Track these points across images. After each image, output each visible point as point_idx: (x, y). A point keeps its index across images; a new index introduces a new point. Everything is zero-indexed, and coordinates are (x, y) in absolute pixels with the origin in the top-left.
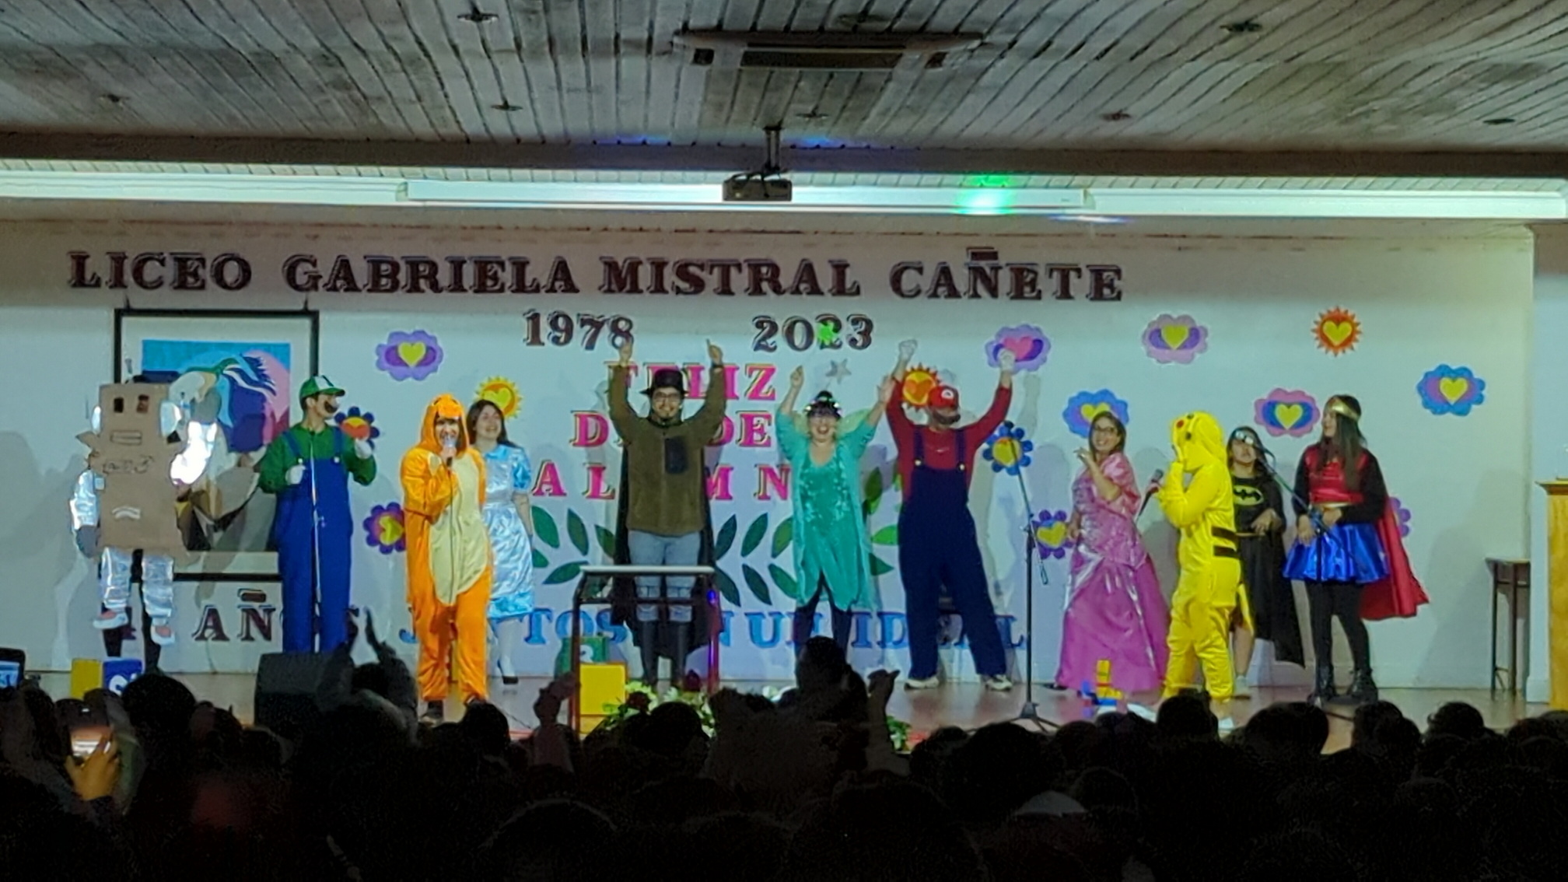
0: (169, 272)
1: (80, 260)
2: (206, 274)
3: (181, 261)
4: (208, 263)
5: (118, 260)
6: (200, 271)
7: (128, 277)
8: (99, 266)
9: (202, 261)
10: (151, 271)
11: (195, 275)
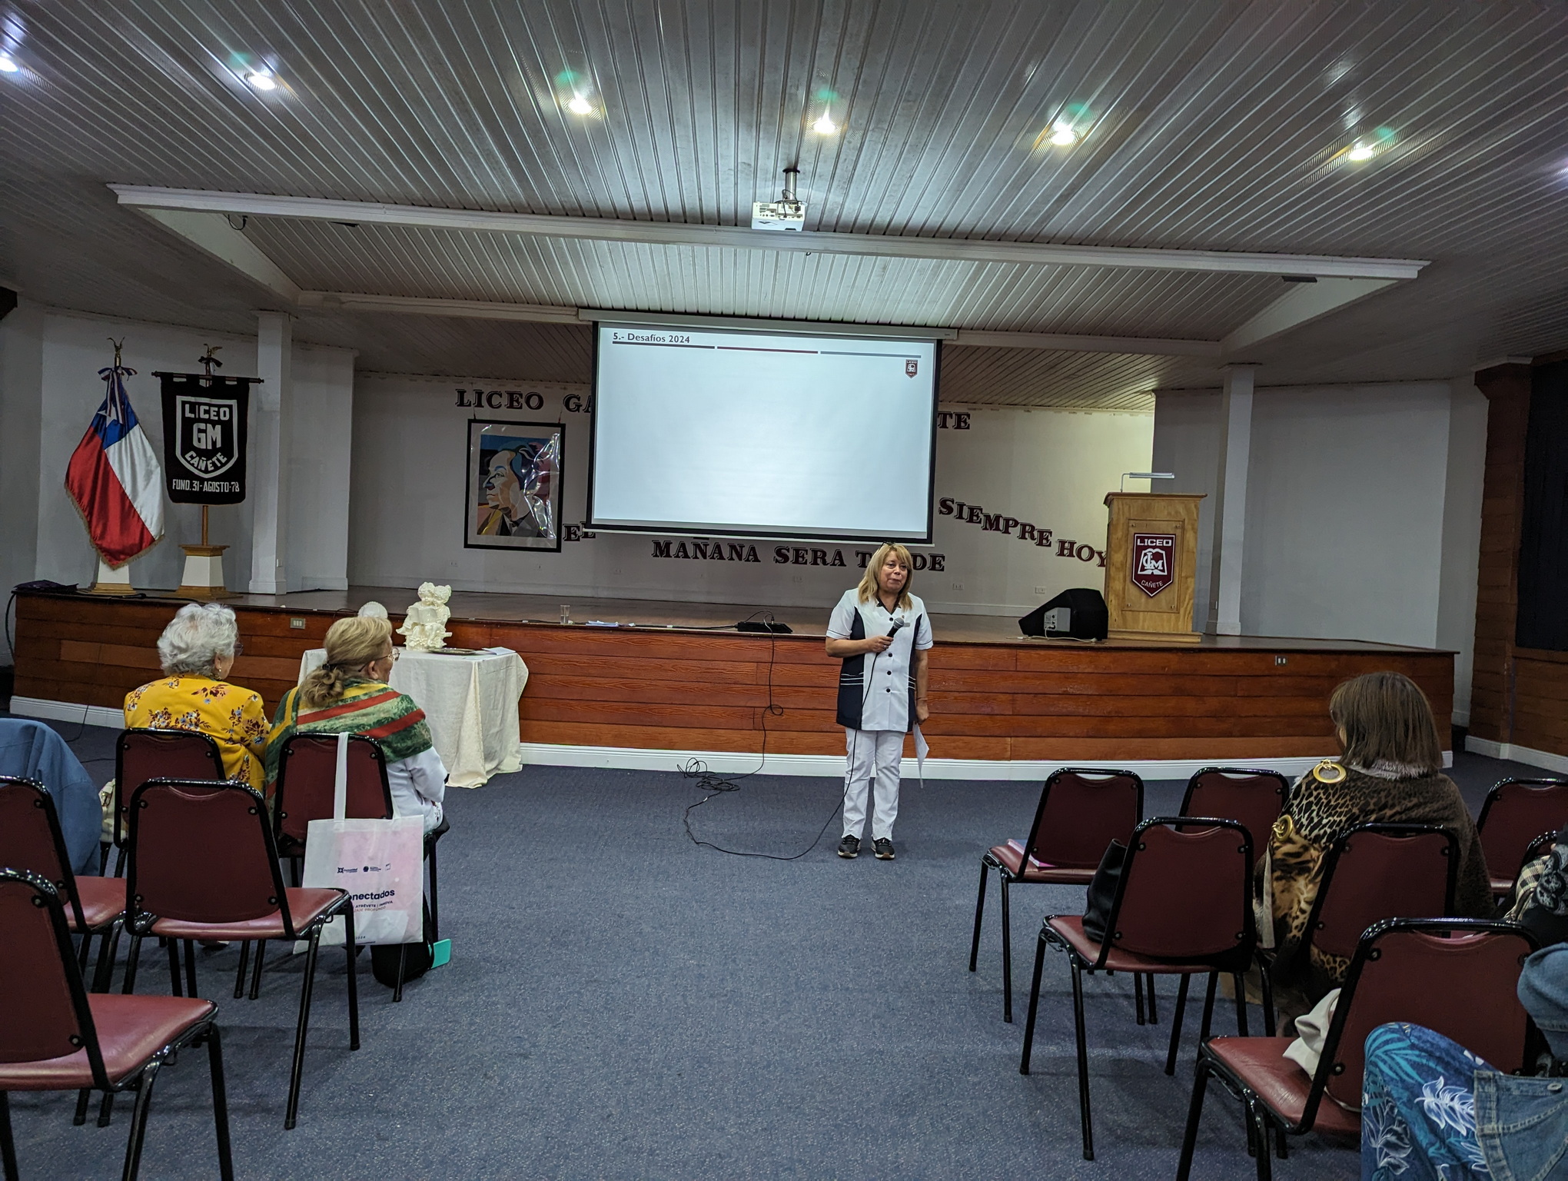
0: (505, 401)
1: (462, 393)
2: (522, 401)
3: (511, 395)
4: (524, 396)
5: (479, 394)
6: (520, 400)
7: (484, 402)
8: (471, 397)
9: (521, 395)
10: (495, 400)
11: (517, 401)
